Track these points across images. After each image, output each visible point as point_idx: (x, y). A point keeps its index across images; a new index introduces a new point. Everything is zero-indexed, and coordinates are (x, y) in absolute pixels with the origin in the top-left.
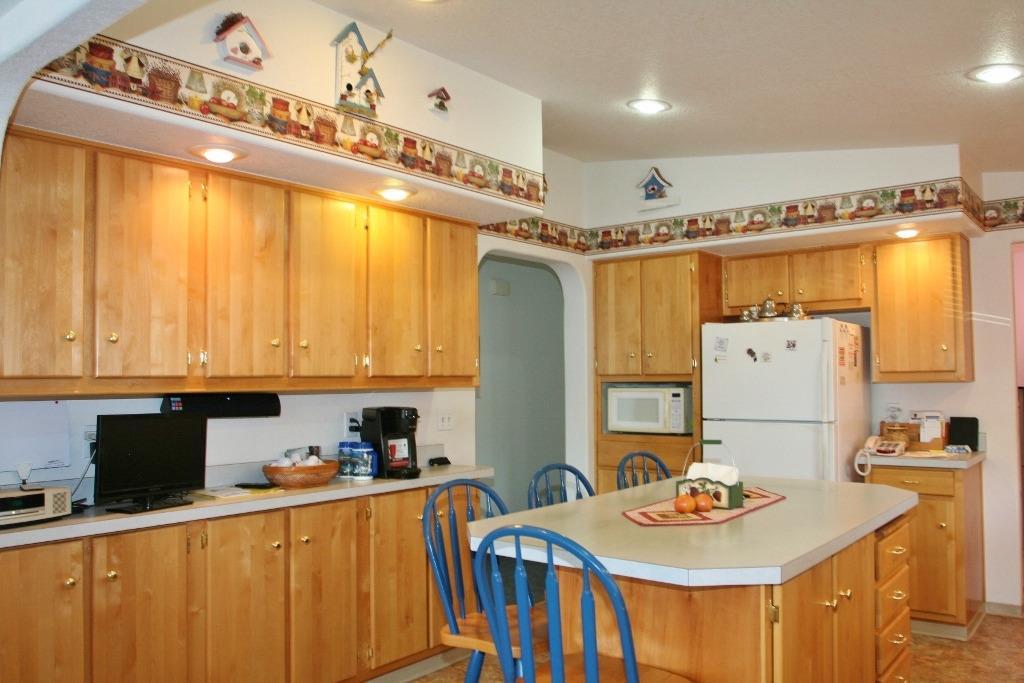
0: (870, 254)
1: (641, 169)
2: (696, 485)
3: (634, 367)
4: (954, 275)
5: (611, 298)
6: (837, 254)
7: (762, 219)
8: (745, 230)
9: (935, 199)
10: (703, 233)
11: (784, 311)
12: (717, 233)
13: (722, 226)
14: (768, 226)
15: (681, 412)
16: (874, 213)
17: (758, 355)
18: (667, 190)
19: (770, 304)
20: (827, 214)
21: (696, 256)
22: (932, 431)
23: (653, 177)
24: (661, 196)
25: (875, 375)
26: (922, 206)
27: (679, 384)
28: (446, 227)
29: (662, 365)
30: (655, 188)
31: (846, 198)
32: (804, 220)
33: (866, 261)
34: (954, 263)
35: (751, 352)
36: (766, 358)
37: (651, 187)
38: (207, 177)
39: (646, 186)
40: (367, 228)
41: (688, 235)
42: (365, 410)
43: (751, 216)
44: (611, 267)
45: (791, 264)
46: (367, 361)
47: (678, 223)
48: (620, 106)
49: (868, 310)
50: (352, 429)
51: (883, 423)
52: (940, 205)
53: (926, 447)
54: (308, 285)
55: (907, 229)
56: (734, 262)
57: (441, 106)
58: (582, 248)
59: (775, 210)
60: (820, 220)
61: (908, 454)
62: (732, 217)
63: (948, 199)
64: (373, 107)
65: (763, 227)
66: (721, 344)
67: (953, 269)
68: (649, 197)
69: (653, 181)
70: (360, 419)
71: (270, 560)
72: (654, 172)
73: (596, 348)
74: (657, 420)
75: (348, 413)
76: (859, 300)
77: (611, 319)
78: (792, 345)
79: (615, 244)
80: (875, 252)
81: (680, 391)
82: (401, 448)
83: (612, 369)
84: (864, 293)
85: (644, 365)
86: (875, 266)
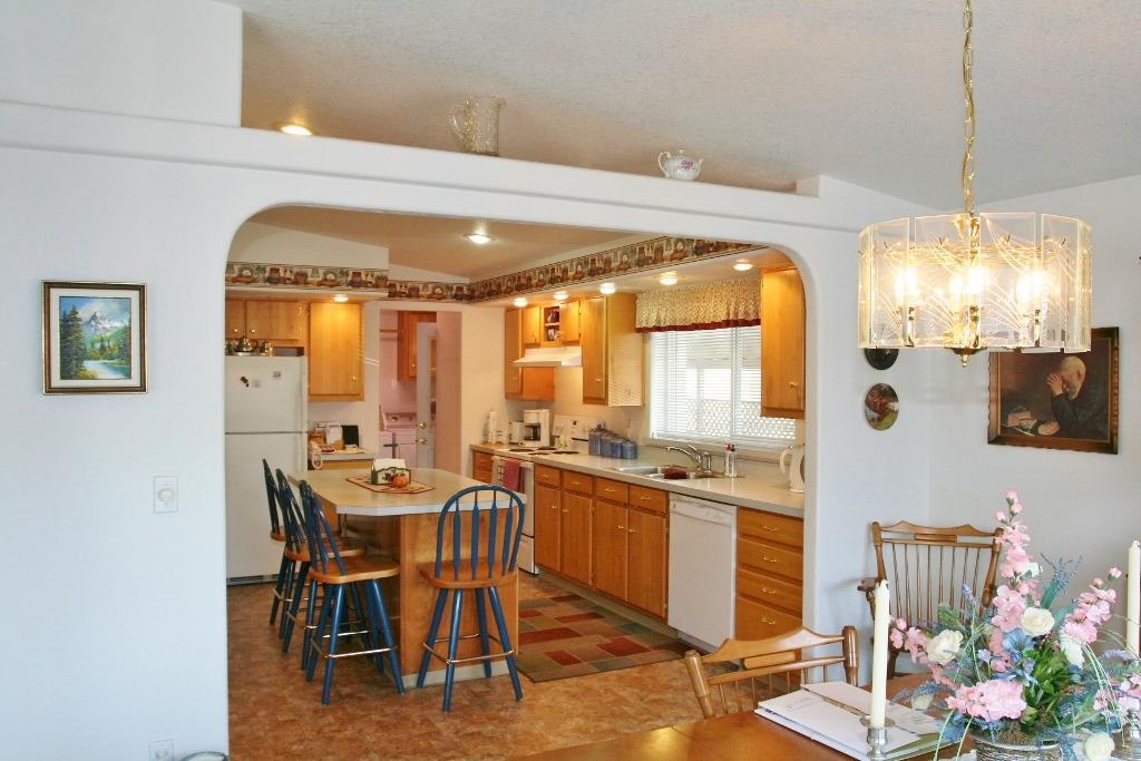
0: (306, 307)
6: (281, 304)
9: (374, 281)
11: (258, 348)
14: (254, 281)
16: (330, 285)
17: (249, 382)
19: (246, 341)
20: (301, 279)
26: (362, 284)
31: (315, 270)
32: (284, 281)
33: (301, 312)
35: (244, 380)
36: (257, 384)
43: (241, 270)
45: (245, 308)
49: (303, 348)
52: (376, 286)
55: (341, 297)
59: (264, 270)
60: (296, 282)
63: (381, 283)
65: (250, 281)
76: (296, 340)
78: (277, 375)
80: (309, 306)
84: (300, 335)
86: (309, 316)
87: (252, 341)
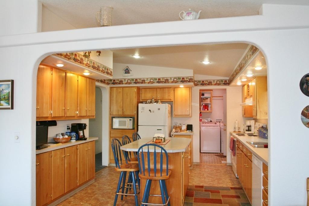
0: (173, 90)
1: (124, 66)
2: (157, 138)
3: (120, 113)
4: (190, 95)
5: (115, 97)
6: (166, 89)
7: (152, 81)
8: (149, 83)
9: (188, 80)
10: (139, 83)
11: (156, 102)
12: (142, 83)
13: (143, 82)
14: (154, 83)
15: (132, 124)
16: (176, 82)
17: (151, 111)
18: (130, 72)
19: (153, 100)
20: (167, 81)
21: (136, 88)
22: (184, 127)
23: (127, 68)
24: (129, 73)
25: (174, 116)
26: (186, 81)
27: (131, 117)
28: (91, 80)
29: (128, 113)
30: (127, 71)
31: (171, 78)
32: (162, 82)
34: (190, 93)
36: (153, 112)
37: (126, 71)
38: (52, 69)
39: (125, 70)
40: (78, 81)
41: (135, 83)
42: (72, 124)
43: (150, 80)
44: (115, 89)
45: (156, 91)
46: (77, 112)
47: (133, 80)
48: (131, 56)
49: (173, 101)
50: (68, 129)
51: (174, 126)
52: (189, 82)
53: (183, 131)
54: (68, 94)
55: (182, 86)
56: (143, 89)
57: (99, 55)
58: (108, 84)
59: (156, 79)
60: (165, 82)
61: (181, 132)
62: (146, 80)
63: (191, 81)
64: (89, 55)
65: (153, 83)
66: (143, 108)
67: (190, 94)
68: (126, 73)
69: (127, 69)
70: (70, 126)
71: (62, 160)
72: (127, 67)
73: (110, 108)
74: (125, 126)
75: (67, 125)
76: (171, 99)
77: (114, 101)
78: (159, 109)
79: (117, 83)
81: (132, 119)
82: (81, 133)
83: (115, 113)
85: (123, 113)
86: (174, 92)
87: (155, 100)
